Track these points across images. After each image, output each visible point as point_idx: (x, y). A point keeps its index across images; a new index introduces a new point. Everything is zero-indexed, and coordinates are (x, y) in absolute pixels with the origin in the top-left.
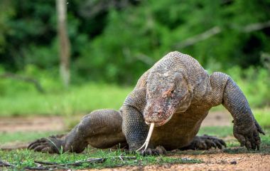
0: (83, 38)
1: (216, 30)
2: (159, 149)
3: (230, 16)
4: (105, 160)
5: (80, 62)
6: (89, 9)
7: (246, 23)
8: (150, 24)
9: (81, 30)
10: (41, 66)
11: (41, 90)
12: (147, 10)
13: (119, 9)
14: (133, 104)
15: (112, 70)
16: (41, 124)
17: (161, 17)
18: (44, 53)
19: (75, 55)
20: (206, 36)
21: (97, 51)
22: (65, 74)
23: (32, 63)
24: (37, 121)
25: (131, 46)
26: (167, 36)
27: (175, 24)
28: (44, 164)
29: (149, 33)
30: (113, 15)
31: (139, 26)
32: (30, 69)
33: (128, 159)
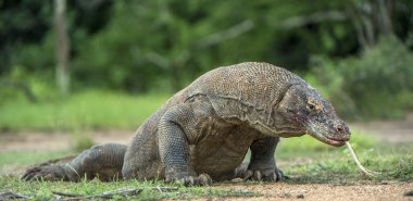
0: (81, 33)
1: (248, 25)
2: (204, 177)
4: (140, 191)
5: (79, 63)
7: (284, 17)
8: (165, 17)
9: (78, 23)
10: (30, 68)
11: (32, 99)
15: (119, 74)
16: (37, 141)
17: (178, 10)
18: (33, 52)
19: (73, 54)
20: (234, 32)
21: (98, 50)
22: (63, 79)
23: (18, 63)
24: (32, 137)
25: (141, 43)
28: (65, 195)
29: (164, 28)
30: (119, 6)
31: (151, 20)
32: (17, 72)
33: (169, 190)
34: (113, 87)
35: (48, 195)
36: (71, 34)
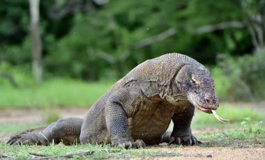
0: (50, 38)
1: (171, 32)
2: (139, 142)
3: (184, 19)
4: (93, 152)
5: (49, 59)
6: (57, 11)
7: (198, 26)
8: (112, 26)
9: (48, 30)
10: (13, 63)
11: (15, 85)
12: (109, 13)
13: (84, 12)
14: (117, 100)
15: (78, 67)
16: (19, 116)
17: (121, 19)
18: (15, 51)
19: (45, 53)
20: (162, 37)
21: (63, 50)
22: (37, 70)
23: (5, 60)
24: (14, 113)
25: (94, 45)
26: (126, 37)
27: (134, 26)
28: (38, 155)
29: (111, 34)
30: (78, 17)
31: (101, 28)
32: (3, 66)
33: (114, 151)
34: (74, 77)
35: (26, 155)
36: (43, 38)
